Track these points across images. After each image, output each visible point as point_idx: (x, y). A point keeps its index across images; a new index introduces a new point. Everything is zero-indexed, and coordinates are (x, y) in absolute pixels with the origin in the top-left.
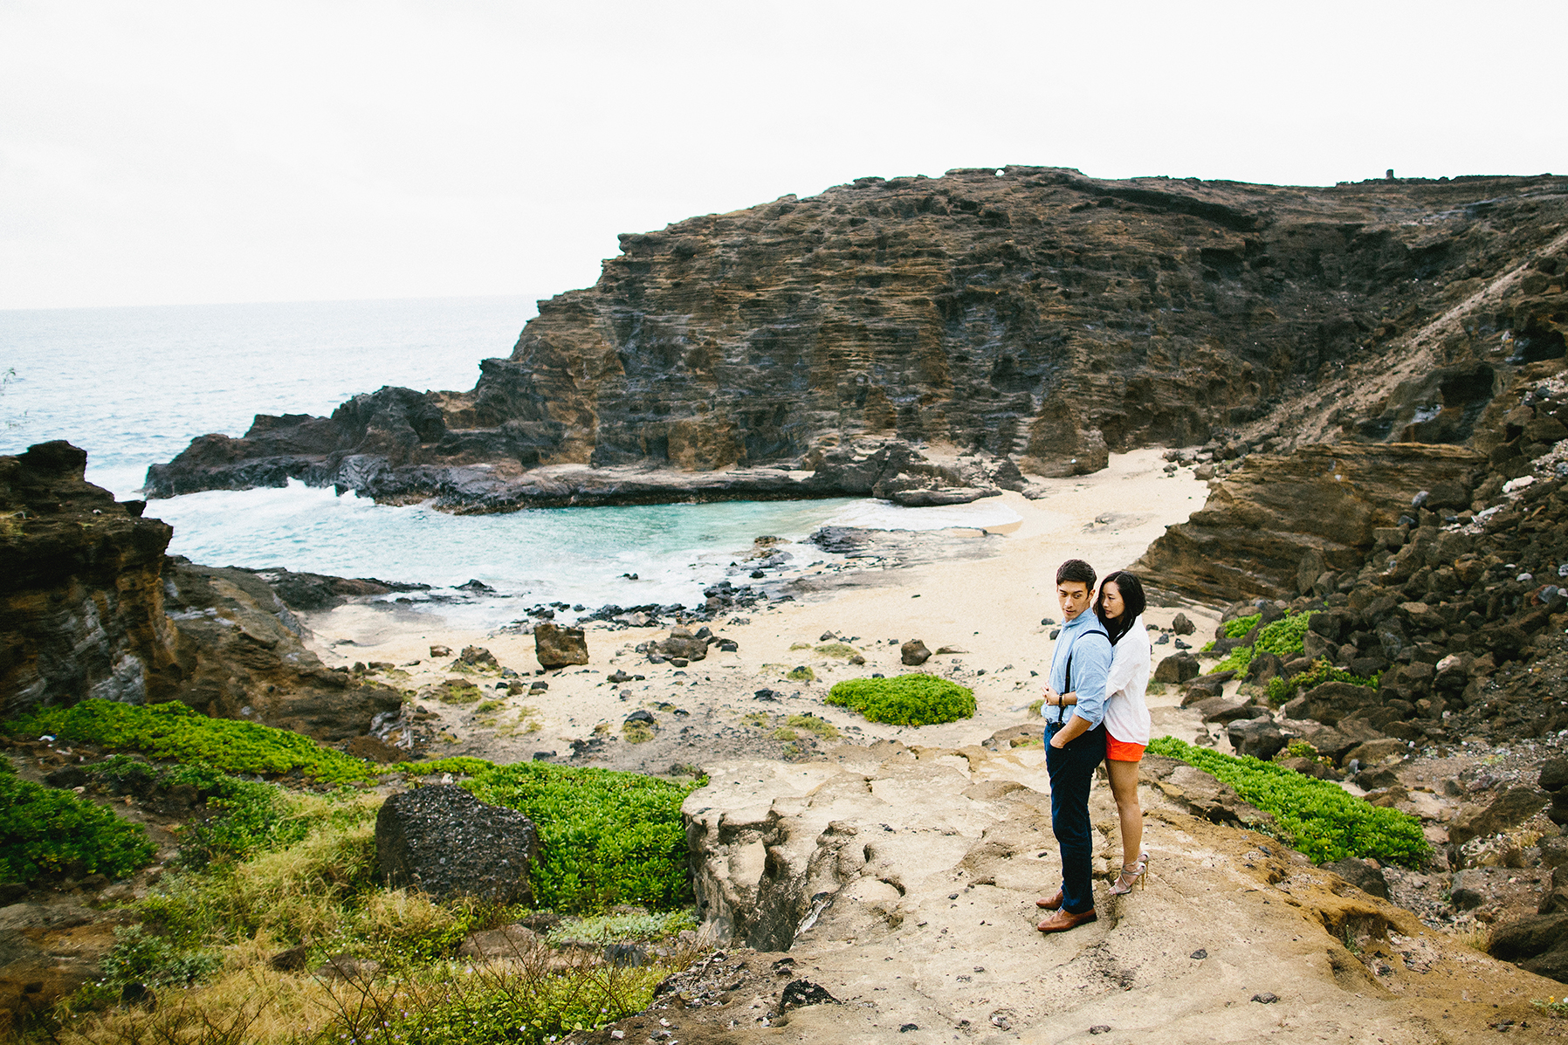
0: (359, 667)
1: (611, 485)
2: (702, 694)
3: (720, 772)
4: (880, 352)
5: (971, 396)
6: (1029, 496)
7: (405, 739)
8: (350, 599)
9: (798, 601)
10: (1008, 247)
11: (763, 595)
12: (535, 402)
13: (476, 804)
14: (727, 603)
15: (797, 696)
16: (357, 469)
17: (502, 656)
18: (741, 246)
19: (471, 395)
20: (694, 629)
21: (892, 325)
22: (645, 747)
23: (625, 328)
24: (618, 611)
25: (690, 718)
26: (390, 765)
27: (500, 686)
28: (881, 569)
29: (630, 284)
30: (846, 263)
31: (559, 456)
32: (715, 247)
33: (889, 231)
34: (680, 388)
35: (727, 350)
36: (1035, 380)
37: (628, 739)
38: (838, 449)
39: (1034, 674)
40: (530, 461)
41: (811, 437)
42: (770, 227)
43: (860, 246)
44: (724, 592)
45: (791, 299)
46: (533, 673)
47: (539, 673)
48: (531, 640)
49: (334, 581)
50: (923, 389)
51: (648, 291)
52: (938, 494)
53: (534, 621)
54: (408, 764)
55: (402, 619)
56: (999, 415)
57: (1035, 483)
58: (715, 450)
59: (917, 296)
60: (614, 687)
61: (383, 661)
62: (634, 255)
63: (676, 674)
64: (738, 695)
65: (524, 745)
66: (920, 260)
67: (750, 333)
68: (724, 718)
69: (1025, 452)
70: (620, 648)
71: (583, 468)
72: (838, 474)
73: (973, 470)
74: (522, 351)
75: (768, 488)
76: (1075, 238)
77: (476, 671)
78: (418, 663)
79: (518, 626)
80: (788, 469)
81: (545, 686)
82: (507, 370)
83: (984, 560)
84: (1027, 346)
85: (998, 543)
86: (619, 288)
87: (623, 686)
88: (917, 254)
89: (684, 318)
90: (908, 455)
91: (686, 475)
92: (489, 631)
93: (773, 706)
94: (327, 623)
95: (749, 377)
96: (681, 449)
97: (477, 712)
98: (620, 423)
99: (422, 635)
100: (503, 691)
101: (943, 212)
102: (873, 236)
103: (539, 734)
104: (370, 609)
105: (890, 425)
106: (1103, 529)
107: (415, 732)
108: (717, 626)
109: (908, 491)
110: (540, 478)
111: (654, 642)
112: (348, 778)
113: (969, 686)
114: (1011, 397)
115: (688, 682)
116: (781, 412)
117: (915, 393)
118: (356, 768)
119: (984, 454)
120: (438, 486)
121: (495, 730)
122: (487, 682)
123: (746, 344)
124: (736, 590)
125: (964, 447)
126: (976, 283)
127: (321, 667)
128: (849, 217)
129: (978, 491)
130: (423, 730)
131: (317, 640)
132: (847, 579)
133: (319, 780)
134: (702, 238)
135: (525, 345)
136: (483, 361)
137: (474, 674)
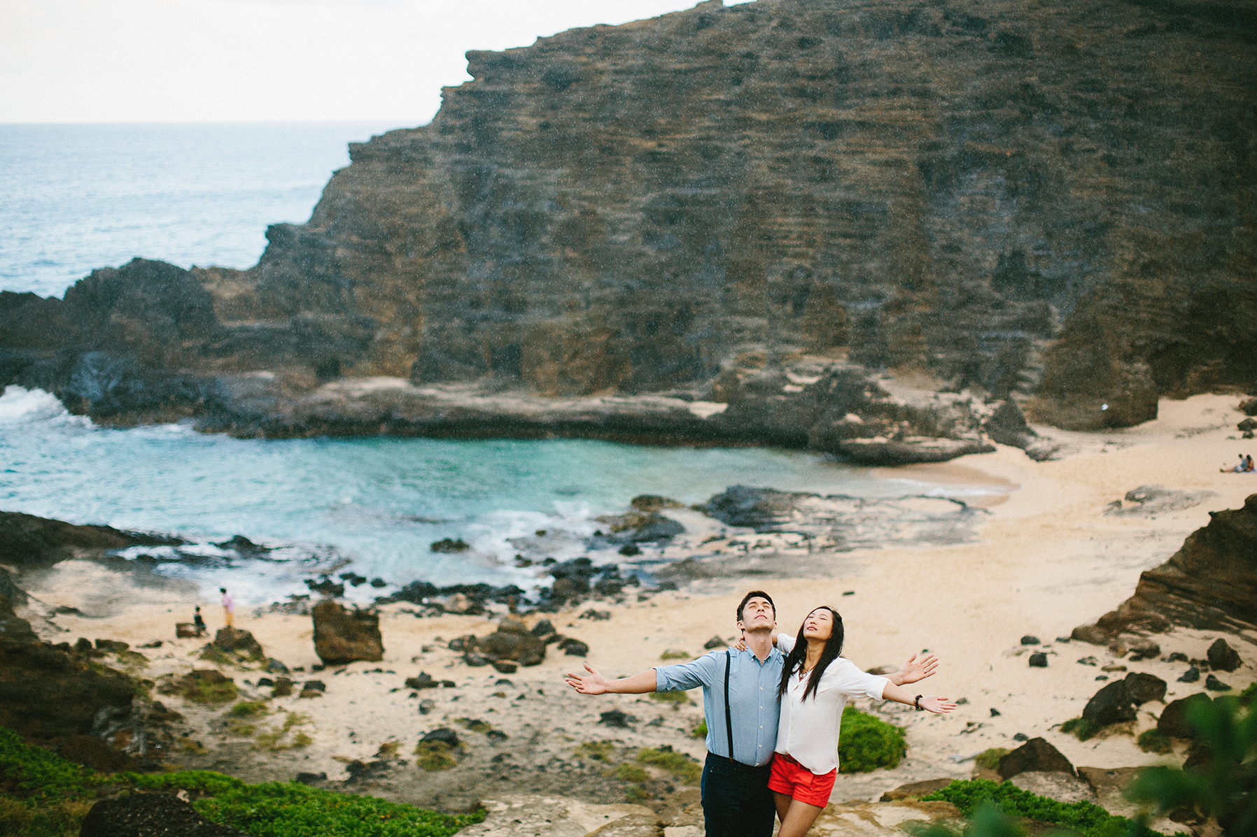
0: (84, 643)
1: (436, 411)
2: (529, 712)
3: (502, 807)
4: (833, 235)
5: (961, 305)
6: (1035, 456)
7: (135, 743)
8: (78, 552)
9: (683, 591)
10: (1026, 87)
11: (634, 581)
12: (338, 288)
13: (197, 820)
14: (583, 589)
15: (658, 722)
16: (95, 372)
17: (269, 643)
18: (641, 72)
19: (252, 273)
20: (531, 623)
21: (852, 196)
22: (443, 777)
23: (472, 186)
24: (430, 590)
25: (508, 743)
26: (114, 775)
27: (264, 682)
28: (804, 552)
29: (478, 122)
30: (789, 104)
31: (367, 365)
32: (602, 73)
33: (854, 58)
34: (542, 276)
35: (611, 224)
36: (1058, 284)
37: (422, 764)
38: (762, 373)
39: (994, 713)
40: (330, 370)
41: (726, 354)
42: (684, 47)
43: (812, 78)
44: (580, 573)
45: (708, 154)
46: (308, 667)
47: (317, 668)
48: (307, 624)
49: (55, 527)
50: (892, 292)
51: (504, 134)
52: (902, 446)
53: (316, 597)
54: (135, 775)
55: (141, 583)
56: (1002, 334)
57: (1045, 436)
58: (586, 368)
59: (893, 154)
60: (414, 695)
61: (115, 639)
62: (488, 81)
63: (500, 682)
64: (578, 716)
65: (287, 763)
66: (898, 102)
67: (645, 200)
68: (553, 746)
69: (1037, 390)
70: (428, 641)
71: (399, 384)
72: (761, 410)
73: (955, 413)
74: (323, 214)
75: (659, 425)
76: (1128, 75)
77: (234, 660)
78: (158, 644)
79: (294, 605)
80: (689, 399)
81: (321, 686)
82: (303, 240)
83: (955, 547)
84: (1049, 235)
85: (980, 525)
86: (464, 129)
87: (425, 694)
88: (895, 92)
89: (555, 175)
90: (861, 388)
91: (544, 401)
92: (255, 607)
93: (623, 734)
94: (45, 583)
95: (641, 261)
96: (540, 362)
97: (230, 715)
98: (457, 322)
99: (167, 607)
100: (266, 690)
101: (936, 32)
102: (831, 64)
103: (309, 750)
104: (102, 567)
105: (839, 341)
106: (1134, 511)
107: (149, 736)
108: (565, 622)
109: (859, 441)
110: (342, 396)
111: (473, 637)
112: (59, 785)
113: (902, 724)
114: (1019, 307)
115: (512, 694)
116: (684, 316)
117: (878, 297)
118: (69, 774)
119: (974, 391)
120: (201, 400)
121: (252, 740)
122: (247, 676)
123: (639, 216)
124: (597, 570)
125: (949, 378)
126: (981, 137)
127: (34, 642)
128: (797, 35)
129: (961, 444)
130: (159, 733)
131: (33, 606)
132: (754, 563)
133: (24, 785)
134: (584, 59)
135: (328, 206)
136: (271, 227)
137: (230, 663)
